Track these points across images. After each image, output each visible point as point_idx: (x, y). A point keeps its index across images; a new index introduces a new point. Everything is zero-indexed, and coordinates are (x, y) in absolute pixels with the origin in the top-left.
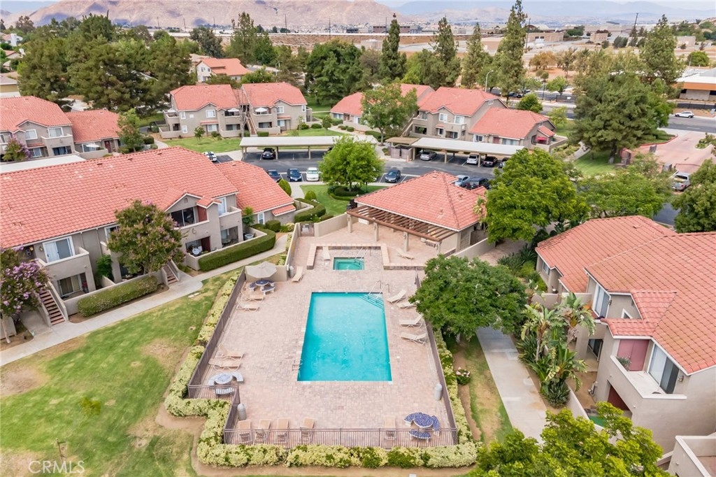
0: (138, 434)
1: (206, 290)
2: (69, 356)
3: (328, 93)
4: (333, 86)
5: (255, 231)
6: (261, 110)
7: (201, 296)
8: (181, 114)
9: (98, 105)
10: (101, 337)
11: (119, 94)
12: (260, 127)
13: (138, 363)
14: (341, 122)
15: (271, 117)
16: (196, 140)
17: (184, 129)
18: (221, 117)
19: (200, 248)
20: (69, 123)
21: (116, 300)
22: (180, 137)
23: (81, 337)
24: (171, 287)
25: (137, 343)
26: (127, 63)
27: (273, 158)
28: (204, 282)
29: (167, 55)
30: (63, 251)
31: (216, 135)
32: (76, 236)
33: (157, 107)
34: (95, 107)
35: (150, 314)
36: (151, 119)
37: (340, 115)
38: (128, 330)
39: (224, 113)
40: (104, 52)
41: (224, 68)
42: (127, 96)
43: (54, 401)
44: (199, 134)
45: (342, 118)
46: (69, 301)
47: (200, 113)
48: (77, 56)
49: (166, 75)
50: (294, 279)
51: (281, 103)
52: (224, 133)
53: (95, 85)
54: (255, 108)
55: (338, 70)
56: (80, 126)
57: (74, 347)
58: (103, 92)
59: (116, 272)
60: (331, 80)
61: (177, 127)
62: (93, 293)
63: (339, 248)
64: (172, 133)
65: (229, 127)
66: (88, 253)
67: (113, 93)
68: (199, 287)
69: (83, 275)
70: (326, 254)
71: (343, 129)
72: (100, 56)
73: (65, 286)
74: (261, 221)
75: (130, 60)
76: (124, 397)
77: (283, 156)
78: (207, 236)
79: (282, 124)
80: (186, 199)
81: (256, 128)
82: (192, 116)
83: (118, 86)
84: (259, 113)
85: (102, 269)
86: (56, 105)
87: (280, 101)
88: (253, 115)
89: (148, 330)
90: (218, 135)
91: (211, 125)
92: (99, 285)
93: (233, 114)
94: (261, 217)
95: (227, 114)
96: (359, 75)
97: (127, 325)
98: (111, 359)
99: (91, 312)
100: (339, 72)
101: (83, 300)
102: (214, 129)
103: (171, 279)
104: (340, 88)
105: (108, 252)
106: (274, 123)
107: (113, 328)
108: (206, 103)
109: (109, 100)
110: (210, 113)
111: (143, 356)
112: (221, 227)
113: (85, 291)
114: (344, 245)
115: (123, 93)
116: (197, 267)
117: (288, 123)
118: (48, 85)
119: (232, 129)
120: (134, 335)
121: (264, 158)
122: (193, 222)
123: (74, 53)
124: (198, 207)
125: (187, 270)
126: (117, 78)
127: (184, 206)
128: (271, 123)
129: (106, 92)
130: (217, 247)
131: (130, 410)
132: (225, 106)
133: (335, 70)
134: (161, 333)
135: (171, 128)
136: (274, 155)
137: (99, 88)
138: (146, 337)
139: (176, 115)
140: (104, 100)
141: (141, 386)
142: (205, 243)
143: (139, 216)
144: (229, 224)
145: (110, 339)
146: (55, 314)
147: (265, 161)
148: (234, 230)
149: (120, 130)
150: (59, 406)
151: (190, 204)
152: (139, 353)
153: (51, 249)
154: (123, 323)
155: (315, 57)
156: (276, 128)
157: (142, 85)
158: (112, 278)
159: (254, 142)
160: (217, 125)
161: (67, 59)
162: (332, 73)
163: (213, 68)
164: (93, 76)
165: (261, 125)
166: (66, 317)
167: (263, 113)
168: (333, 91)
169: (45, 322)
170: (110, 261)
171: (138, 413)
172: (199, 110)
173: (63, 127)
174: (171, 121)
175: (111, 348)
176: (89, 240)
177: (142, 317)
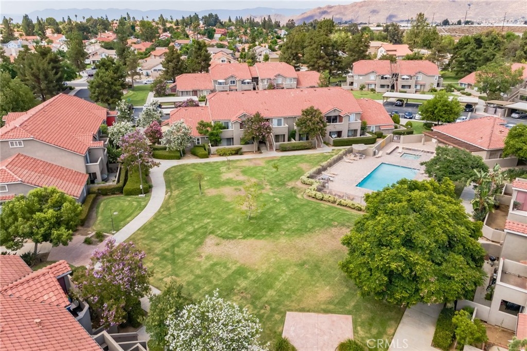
0: (289, 184)
1: (332, 153)
2: (272, 160)
3: (463, 69)
4: (467, 65)
5: (367, 134)
6: (405, 77)
7: (330, 154)
8: (355, 77)
9: (314, 69)
10: (285, 158)
11: (324, 63)
12: (402, 88)
13: (295, 168)
14: (464, 89)
15: (412, 82)
16: (359, 92)
17: (355, 84)
18: (379, 79)
19: (336, 135)
20: (296, 76)
21: (294, 147)
22: (352, 90)
23: (278, 157)
24: (318, 149)
25: (297, 162)
26: (333, 46)
27: (401, 106)
28: (333, 150)
29: (356, 42)
30: (279, 124)
31: (373, 90)
32: (285, 118)
33: (345, 73)
34: (311, 70)
35: (306, 155)
36: (339, 79)
37: (465, 84)
38: (295, 158)
39: (380, 77)
40: (322, 40)
41: (395, 51)
42: (328, 65)
43: (265, 170)
44: (362, 88)
45: (466, 86)
46: (277, 143)
47: (367, 76)
48: (310, 43)
49: (353, 54)
50: (376, 156)
51: (421, 74)
52: (378, 89)
53: (314, 58)
54: (402, 76)
55: (474, 53)
56: (301, 79)
57: (275, 158)
58: (316, 62)
59: (297, 137)
60: (467, 60)
61: (352, 84)
62: (286, 142)
63: (410, 149)
64: (348, 87)
65: (382, 86)
66: (287, 126)
67: (321, 62)
68: (330, 151)
69: (284, 135)
70: (400, 150)
71: (463, 94)
72: (320, 42)
73: (277, 137)
74: (373, 130)
75: (335, 44)
76: (287, 175)
77: (408, 105)
78: (341, 130)
79: (418, 87)
80: (335, 110)
81: (400, 88)
82: (361, 78)
83: (325, 59)
84: (404, 79)
85: (292, 135)
86: (293, 67)
87: (420, 72)
88: (399, 79)
89: (303, 159)
90: (375, 90)
91: (371, 84)
92: (289, 140)
93: (386, 78)
94: (373, 129)
95: (383, 78)
96: (492, 57)
97: (295, 157)
98: (286, 164)
99: (284, 149)
100: (474, 54)
101: (282, 144)
102: (373, 87)
103: (319, 146)
104: (473, 66)
105: (295, 128)
106: (413, 86)
107: (290, 156)
108: (371, 70)
109: (319, 66)
110: (372, 77)
111: (298, 166)
112: (349, 128)
113: (284, 141)
114: (413, 148)
115: (327, 63)
116: (332, 143)
117: (422, 87)
118: (292, 57)
119: (384, 87)
120: (297, 160)
121: (396, 105)
122: (336, 122)
123: (310, 40)
124: (340, 116)
125: (327, 144)
126: (326, 54)
127: (333, 114)
128: (410, 86)
129: (318, 62)
130: (345, 136)
131: (288, 178)
132: (382, 73)
133: (471, 53)
134: (307, 162)
135: (348, 84)
136: (403, 104)
137: (315, 60)
138: (301, 161)
139: (353, 77)
140: (316, 66)
141: (294, 173)
142: (339, 134)
143: (310, 113)
144: (353, 128)
145: (288, 159)
146: (271, 147)
147: (396, 107)
148: (355, 131)
149: (319, 82)
150: (266, 172)
151: (336, 114)
152: (297, 165)
153: (275, 122)
154: (294, 156)
155: (460, 44)
156: (413, 89)
157: (338, 59)
158: (295, 139)
159: (394, 96)
160: (375, 84)
161: (305, 44)
162: (469, 55)
163: (387, 51)
164: (314, 53)
165: (403, 86)
166: (274, 150)
167: (407, 79)
168: (466, 68)
169: (267, 150)
170: (295, 132)
171: (290, 180)
172: (366, 75)
173: (294, 78)
174: (349, 80)
175: (287, 162)
176: (290, 121)
177: (302, 156)
